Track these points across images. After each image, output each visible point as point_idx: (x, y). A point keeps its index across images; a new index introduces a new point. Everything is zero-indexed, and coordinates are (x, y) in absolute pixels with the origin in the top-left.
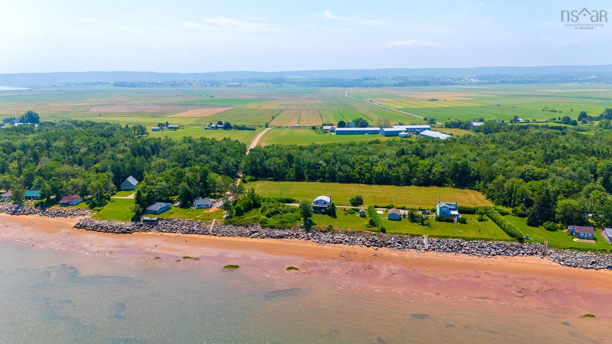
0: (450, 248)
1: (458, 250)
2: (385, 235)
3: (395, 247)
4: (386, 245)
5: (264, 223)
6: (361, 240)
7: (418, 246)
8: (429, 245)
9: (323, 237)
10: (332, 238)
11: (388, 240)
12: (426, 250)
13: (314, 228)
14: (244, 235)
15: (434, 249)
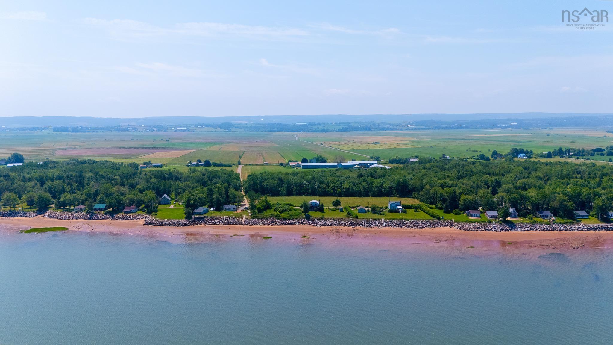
0: (398, 225)
1: (403, 226)
2: (358, 219)
3: (365, 226)
4: (359, 225)
5: (278, 216)
6: (343, 223)
7: (379, 225)
8: (386, 223)
9: (319, 222)
10: (325, 223)
11: (360, 222)
12: (384, 226)
13: (312, 218)
14: (266, 224)
15: (388, 226)
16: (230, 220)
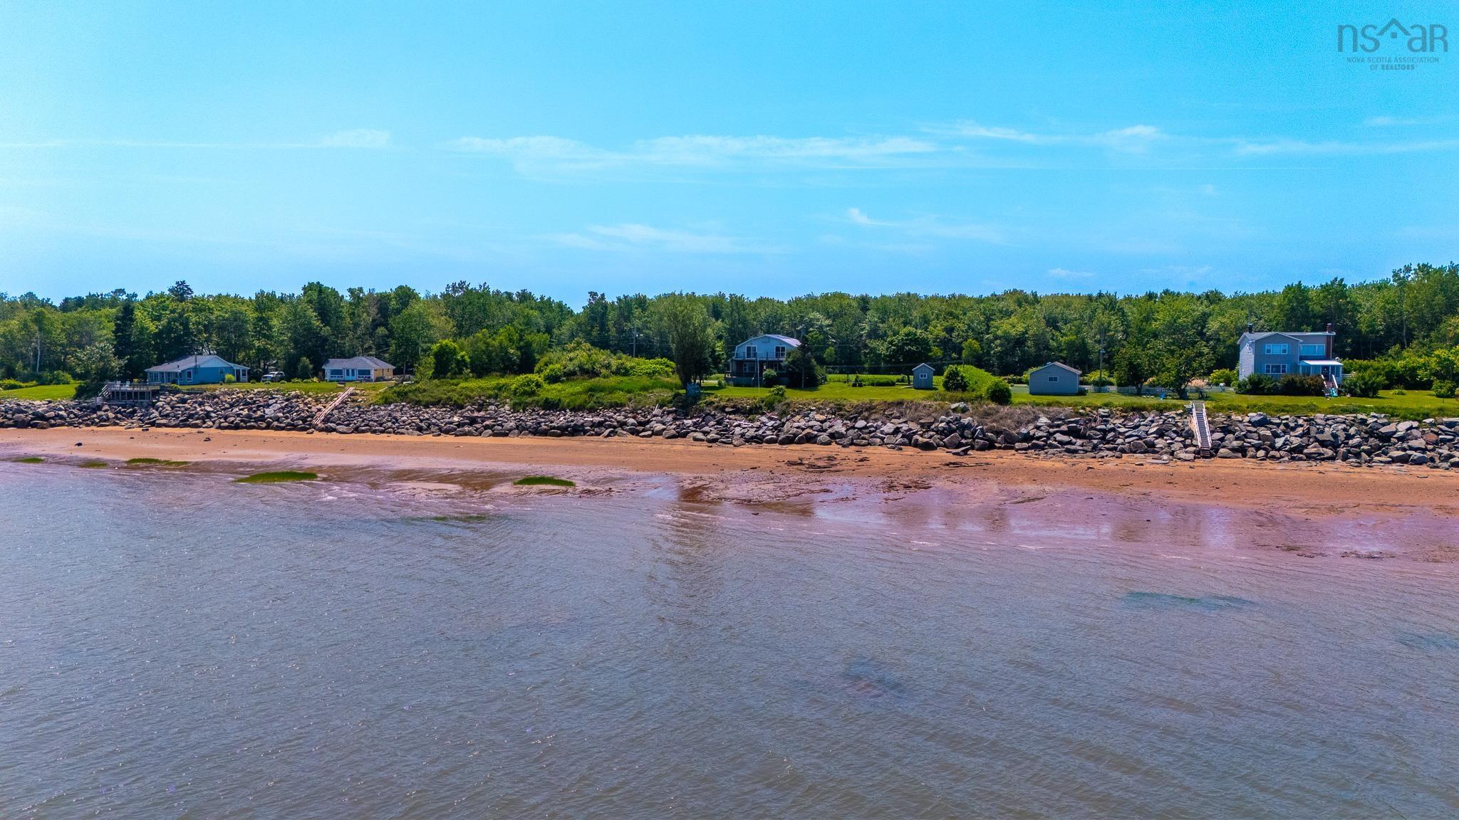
0: (1323, 444)
1: (1369, 453)
2: (1005, 410)
3: (1051, 446)
4: (1009, 443)
5: (525, 393)
6: (897, 431)
7: (1160, 443)
8: (1218, 435)
9: (742, 426)
10: (776, 429)
11: (1019, 424)
12: (1200, 454)
13: (712, 403)
14: (433, 428)
15: (1242, 451)
16: (268, 406)
